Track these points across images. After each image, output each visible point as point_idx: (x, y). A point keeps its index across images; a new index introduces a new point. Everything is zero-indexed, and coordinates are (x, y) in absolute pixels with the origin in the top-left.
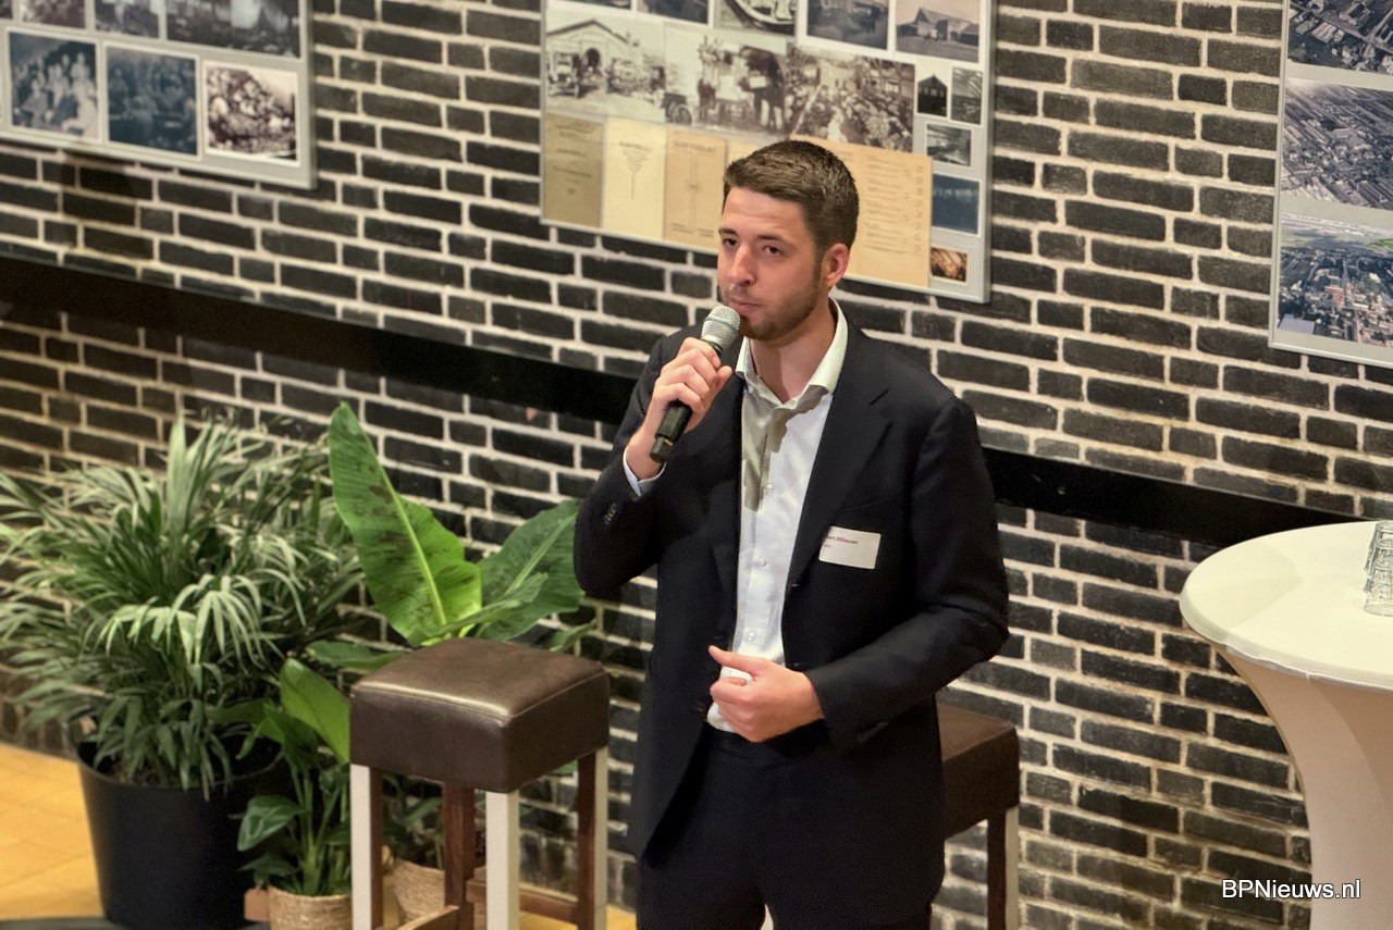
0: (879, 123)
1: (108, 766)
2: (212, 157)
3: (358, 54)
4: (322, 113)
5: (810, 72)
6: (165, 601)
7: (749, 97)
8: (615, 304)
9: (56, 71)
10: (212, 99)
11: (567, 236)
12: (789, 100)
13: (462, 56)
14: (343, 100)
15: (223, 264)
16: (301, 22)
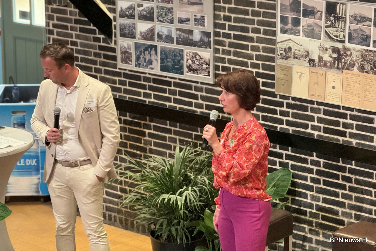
0: (368, 67)
1: (158, 238)
2: (188, 75)
3: (227, 48)
4: (217, 64)
5: (349, 53)
6: (174, 193)
7: (332, 60)
8: (295, 115)
9: (147, 53)
10: (188, 60)
11: (282, 97)
12: (343, 60)
13: (254, 48)
14: (223, 60)
15: (190, 104)
16: (212, 39)
